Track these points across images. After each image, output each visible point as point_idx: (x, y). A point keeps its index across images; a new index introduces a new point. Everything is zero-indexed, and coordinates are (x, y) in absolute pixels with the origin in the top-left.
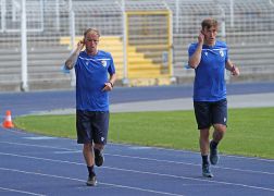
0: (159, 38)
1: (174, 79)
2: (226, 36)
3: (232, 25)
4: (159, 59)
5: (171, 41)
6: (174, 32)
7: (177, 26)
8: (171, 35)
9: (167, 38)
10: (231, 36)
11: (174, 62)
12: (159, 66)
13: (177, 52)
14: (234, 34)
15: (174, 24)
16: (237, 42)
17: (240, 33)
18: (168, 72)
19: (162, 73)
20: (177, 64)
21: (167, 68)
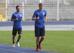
0: (3, 6)
1: (7, 20)
2: (24, 6)
3: (26, 3)
4: (2, 13)
5: (6, 7)
6: (8, 5)
7: (8, 3)
8: (7, 5)
9: (5, 6)
10: (26, 6)
11: (7, 14)
12: (2, 15)
13: (8, 11)
14: (27, 6)
15: (8, 2)
16: (27, 8)
17: (28, 6)
18: (5, 17)
19: (3, 17)
20: (8, 15)
21: (5, 16)
